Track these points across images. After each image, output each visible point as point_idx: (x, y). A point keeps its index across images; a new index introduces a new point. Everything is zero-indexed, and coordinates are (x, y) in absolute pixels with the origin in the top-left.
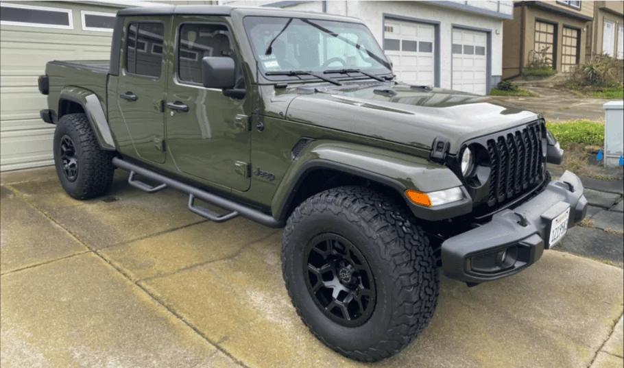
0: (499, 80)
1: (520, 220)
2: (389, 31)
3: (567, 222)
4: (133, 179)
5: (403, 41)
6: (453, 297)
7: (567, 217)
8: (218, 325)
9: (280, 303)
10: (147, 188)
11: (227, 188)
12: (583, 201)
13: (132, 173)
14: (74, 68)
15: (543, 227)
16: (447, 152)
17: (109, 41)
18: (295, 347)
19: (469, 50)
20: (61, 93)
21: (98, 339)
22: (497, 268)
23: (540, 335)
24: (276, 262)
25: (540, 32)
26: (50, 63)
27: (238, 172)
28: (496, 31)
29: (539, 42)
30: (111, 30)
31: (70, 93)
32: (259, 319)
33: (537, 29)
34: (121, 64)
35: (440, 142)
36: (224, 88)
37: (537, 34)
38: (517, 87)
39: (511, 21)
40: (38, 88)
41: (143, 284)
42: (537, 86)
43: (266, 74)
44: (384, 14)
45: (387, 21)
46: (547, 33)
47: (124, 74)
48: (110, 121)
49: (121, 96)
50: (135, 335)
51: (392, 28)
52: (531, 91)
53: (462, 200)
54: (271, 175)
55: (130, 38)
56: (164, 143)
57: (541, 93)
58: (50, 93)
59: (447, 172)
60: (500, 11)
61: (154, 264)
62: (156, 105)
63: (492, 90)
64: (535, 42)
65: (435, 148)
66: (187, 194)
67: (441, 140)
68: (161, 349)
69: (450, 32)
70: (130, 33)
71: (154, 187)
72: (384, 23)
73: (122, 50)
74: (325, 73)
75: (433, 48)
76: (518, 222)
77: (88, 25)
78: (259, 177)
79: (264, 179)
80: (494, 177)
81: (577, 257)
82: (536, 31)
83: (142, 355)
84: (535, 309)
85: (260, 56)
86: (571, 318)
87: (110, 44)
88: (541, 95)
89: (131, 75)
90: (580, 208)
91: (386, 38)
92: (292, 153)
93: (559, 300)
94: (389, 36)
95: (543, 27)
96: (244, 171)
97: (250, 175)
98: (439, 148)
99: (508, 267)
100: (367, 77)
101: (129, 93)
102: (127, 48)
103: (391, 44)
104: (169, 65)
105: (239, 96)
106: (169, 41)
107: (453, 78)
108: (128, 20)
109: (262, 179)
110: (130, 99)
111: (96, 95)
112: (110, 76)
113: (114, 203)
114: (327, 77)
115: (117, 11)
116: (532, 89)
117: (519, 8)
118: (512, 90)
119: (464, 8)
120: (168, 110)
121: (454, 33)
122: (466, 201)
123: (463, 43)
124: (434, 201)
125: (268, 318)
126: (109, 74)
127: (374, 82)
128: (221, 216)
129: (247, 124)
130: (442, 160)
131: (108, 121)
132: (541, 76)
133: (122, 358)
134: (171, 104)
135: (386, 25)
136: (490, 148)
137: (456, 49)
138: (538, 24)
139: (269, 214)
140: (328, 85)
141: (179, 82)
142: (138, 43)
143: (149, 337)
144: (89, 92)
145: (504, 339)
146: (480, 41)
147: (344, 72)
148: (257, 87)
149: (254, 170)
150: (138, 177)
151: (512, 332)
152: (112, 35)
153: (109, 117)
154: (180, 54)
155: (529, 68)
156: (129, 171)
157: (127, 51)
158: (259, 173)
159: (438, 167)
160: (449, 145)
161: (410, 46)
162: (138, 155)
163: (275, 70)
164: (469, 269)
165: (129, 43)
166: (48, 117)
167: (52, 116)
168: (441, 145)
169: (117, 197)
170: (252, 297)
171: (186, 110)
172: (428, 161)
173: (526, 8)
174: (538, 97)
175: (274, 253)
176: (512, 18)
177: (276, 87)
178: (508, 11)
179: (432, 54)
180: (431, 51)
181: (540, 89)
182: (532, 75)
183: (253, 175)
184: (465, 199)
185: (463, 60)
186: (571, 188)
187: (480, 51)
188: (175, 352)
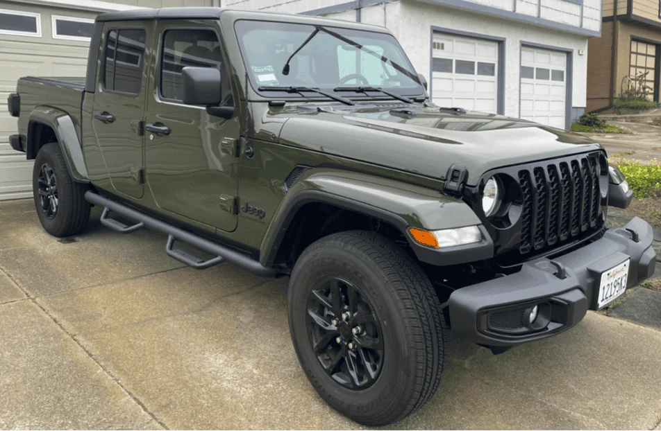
0: (582, 113)
1: (557, 271)
2: (438, 48)
3: (625, 279)
4: (106, 217)
5: (457, 62)
6: (465, 369)
7: (626, 271)
8: (160, 390)
9: (244, 368)
10: (121, 227)
11: (212, 229)
12: (651, 254)
13: (106, 209)
14: (53, 85)
15: (589, 281)
16: (464, 182)
17: (86, 53)
18: (250, 421)
19: (543, 74)
20: (31, 113)
21: (10, 400)
22: (524, 329)
23: (566, 419)
24: (251, 318)
25: (637, 53)
26: (21, 79)
27: (225, 209)
28: (579, 52)
29: (636, 67)
30: (89, 39)
31: (44, 115)
32: (214, 385)
33: (634, 49)
34: (98, 78)
35: (455, 171)
36: (208, 105)
37: (633, 56)
38: (604, 121)
39: (599, 38)
40: (7, 107)
41: (80, 338)
42: (632, 121)
43: (260, 90)
44: (432, 27)
45: (435, 36)
46: (646, 55)
47: (101, 91)
48: (85, 148)
49: (96, 116)
50: (55, 397)
51: (443, 45)
52: (622, 127)
53: (480, 242)
54: (261, 211)
55: (109, 47)
56: (142, 173)
57: (635, 129)
58: (21, 113)
59: (463, 207)
60: (584, 27)
61: (101, 316)
62: (134, 128)
63: (573, 124)
64: (630, 66)
65: (449, 178)
66: (164, 235)
67: (457, 168)
68: (83, 416)
69: (518, 52)
70: (109, 40)
71: (130, 226)
72: (432, 38)
73: (99, 62)
74: (335, 90)
75: (497, 70)
76: (555, 274)
77: (59, 33)
78: (247, 214)
79: (253, 216)
80: (527, 217)
81: (637, 326)
82: (631, 52)
83: (58, 421)
84: (566, 387)
85: (252, 68)
86: (611, 400)
87: (87, 56)
88: (635, 133)
89: (109, 92)
90: (645, 261)
91: (434, 56)
92: (285, 184)
93: (600, 377)
94: (438, 54)
95: (642, 48)
96: (230, 206)
97: (236, 211)
98: (454, 178)
99: (538, 328)
100: (391, 97)
101: (106, 113)
102: (106, 60)
103: (440, 65)
104: (149, 78)
105: (227, 116)
106: (151, 49)
107: (521, 109)
108: (107, 26)
109: (250, 216)
110: (106, 119)
111: (70, 116)
112: (86, 93)
113: (72, 243)
114: (337, 95)
115: (95, 16)
116: (624, 125)
117: (610, 24)
118: (598, 125)
119: (536, 22)
120: (147, 133)
121: (523, 52)
122: (485, 244)
123: (535, 65)
124: (442, 242)
125: (225, 384)
126: (84, 91)
127: (400, 103)
128: (203, 262)
129: (234, 149)
130: (457, 192)
131: (82, 148)
132: (636, 109)
133: (32, 424)
134: (151, 126)
135: (434, 41)
136: (522, 182)
137: (526, 72)
138: (634, 45)
139: (257, 259)
140: (338, 104)
141: (161, 100)
142: (117, 52)
143: (71, 400)
144: (63, 113)
145: (518, 422)
146: (558, 63)
147: (361, 90)
148: (247, 105)
149: (242, 206)
150: (111, 214)
151: (531, 414)
152: (89, 45)
153: (84, 144)
154: (163, 66)
155: (622, 99)
156: (102, 207)
157: (105, 62)
158: (247, 209)
159: (453, 201)
160: (466, 174)
161: (465, 67)
162: (114, 189)
163: (272, 85)
164: (484, 328)
165: (108, 53)
166: (17, 143)
167: (22, 142)
168: (456, 174)
169: (77, 238)
170: (212, 359)
171: (167, 133)
172: (441, 193)
173: (619, 23)
174: (631, 134)
175: (251, 308)
176: (599, 36)
177: (271, 105)
178: (594, 25)
179: (495, 78)
180: (493, 74)
181: (634, 125)
182: (627, 107)
183: (241, 212)
184: (483, 241)
185: (534, 87)
186: (635, 237)
187: (557, 75)
188: (99, 419)
